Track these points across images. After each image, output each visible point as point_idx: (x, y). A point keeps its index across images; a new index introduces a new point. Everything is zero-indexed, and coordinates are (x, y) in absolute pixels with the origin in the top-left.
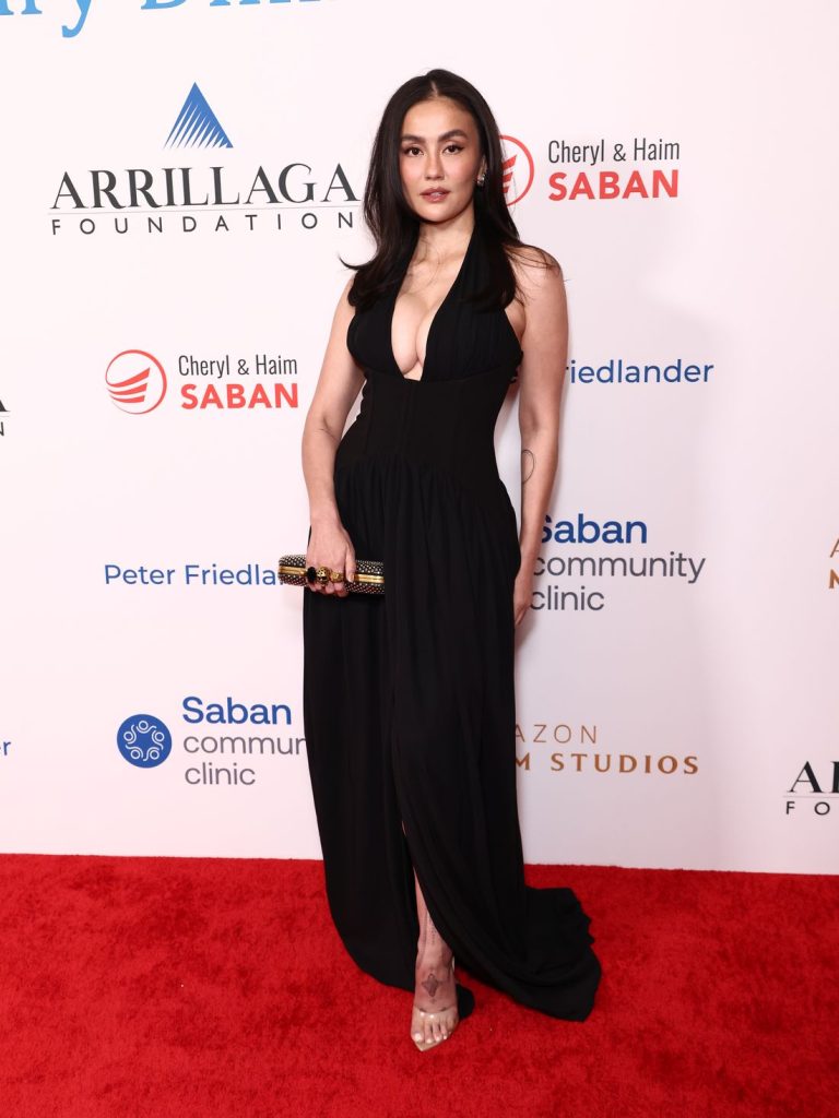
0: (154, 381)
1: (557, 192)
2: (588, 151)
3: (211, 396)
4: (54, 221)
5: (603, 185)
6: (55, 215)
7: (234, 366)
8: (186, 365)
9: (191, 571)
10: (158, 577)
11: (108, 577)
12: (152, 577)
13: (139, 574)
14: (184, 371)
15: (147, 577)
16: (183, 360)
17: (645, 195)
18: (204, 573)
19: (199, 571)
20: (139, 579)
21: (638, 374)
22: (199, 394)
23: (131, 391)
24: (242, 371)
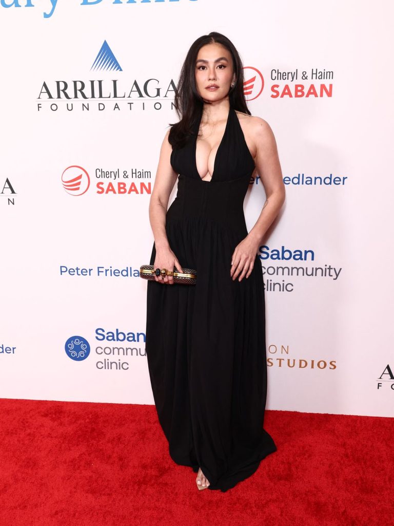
0: (84, 180)
1: (275, 94)
2: (290, 75)
3: (111, 188)
4: (38, 105)
5: (297, 91)
6: (39, 101)
7: (121, 174)
8: (99, 173)
9: (100, 270)
10: (85, 272)
11: (61, 272)
12: (82, 272)
13: (76, 271)
14: (98, 176)
15: (80, 272)
16: (98, 171)
17: (316, 96)
18: (106, 271)
19: (104, 270)
20: (76, 273)
21: (311, 181)
22: (105, 187)
23: (73, 185)
24: (125, 176)
